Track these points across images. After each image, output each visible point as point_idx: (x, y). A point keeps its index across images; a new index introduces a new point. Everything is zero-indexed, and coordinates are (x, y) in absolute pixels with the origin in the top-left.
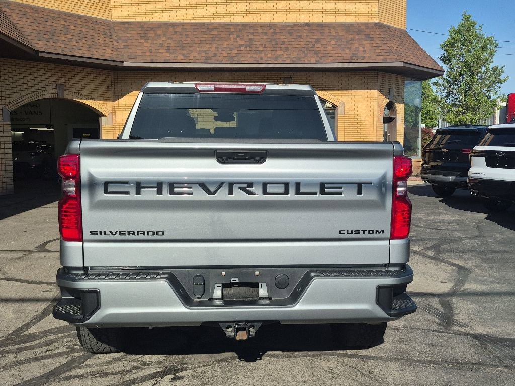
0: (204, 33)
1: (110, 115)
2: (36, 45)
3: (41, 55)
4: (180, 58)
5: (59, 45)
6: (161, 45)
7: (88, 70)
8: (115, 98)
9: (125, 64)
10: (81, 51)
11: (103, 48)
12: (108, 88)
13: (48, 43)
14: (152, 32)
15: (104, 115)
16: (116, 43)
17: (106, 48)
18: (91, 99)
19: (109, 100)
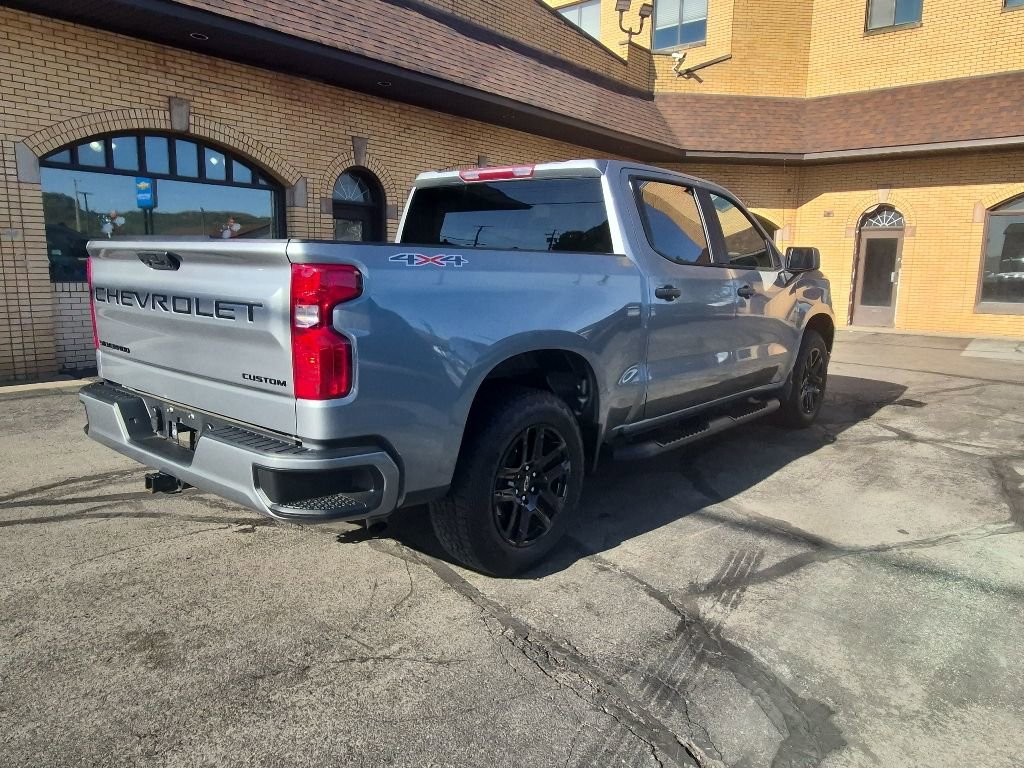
0: (942, 97)
1: (787, 228)
2: (685, 144)
3: (688, 154)
4: (889, 140)
5: (717, 139)
6: (866, 124)
7: (762, 169)
8: (797, 204)
9: (806, 157)
10: (743, 145)
11: (780, 137)
12: (789, 190)
13: (701, 139)
14: (858, 106)
15: (779, 228)
16: (801, 129)
17: (783, 138)
18: (763, 207)
19: (789, 207)
